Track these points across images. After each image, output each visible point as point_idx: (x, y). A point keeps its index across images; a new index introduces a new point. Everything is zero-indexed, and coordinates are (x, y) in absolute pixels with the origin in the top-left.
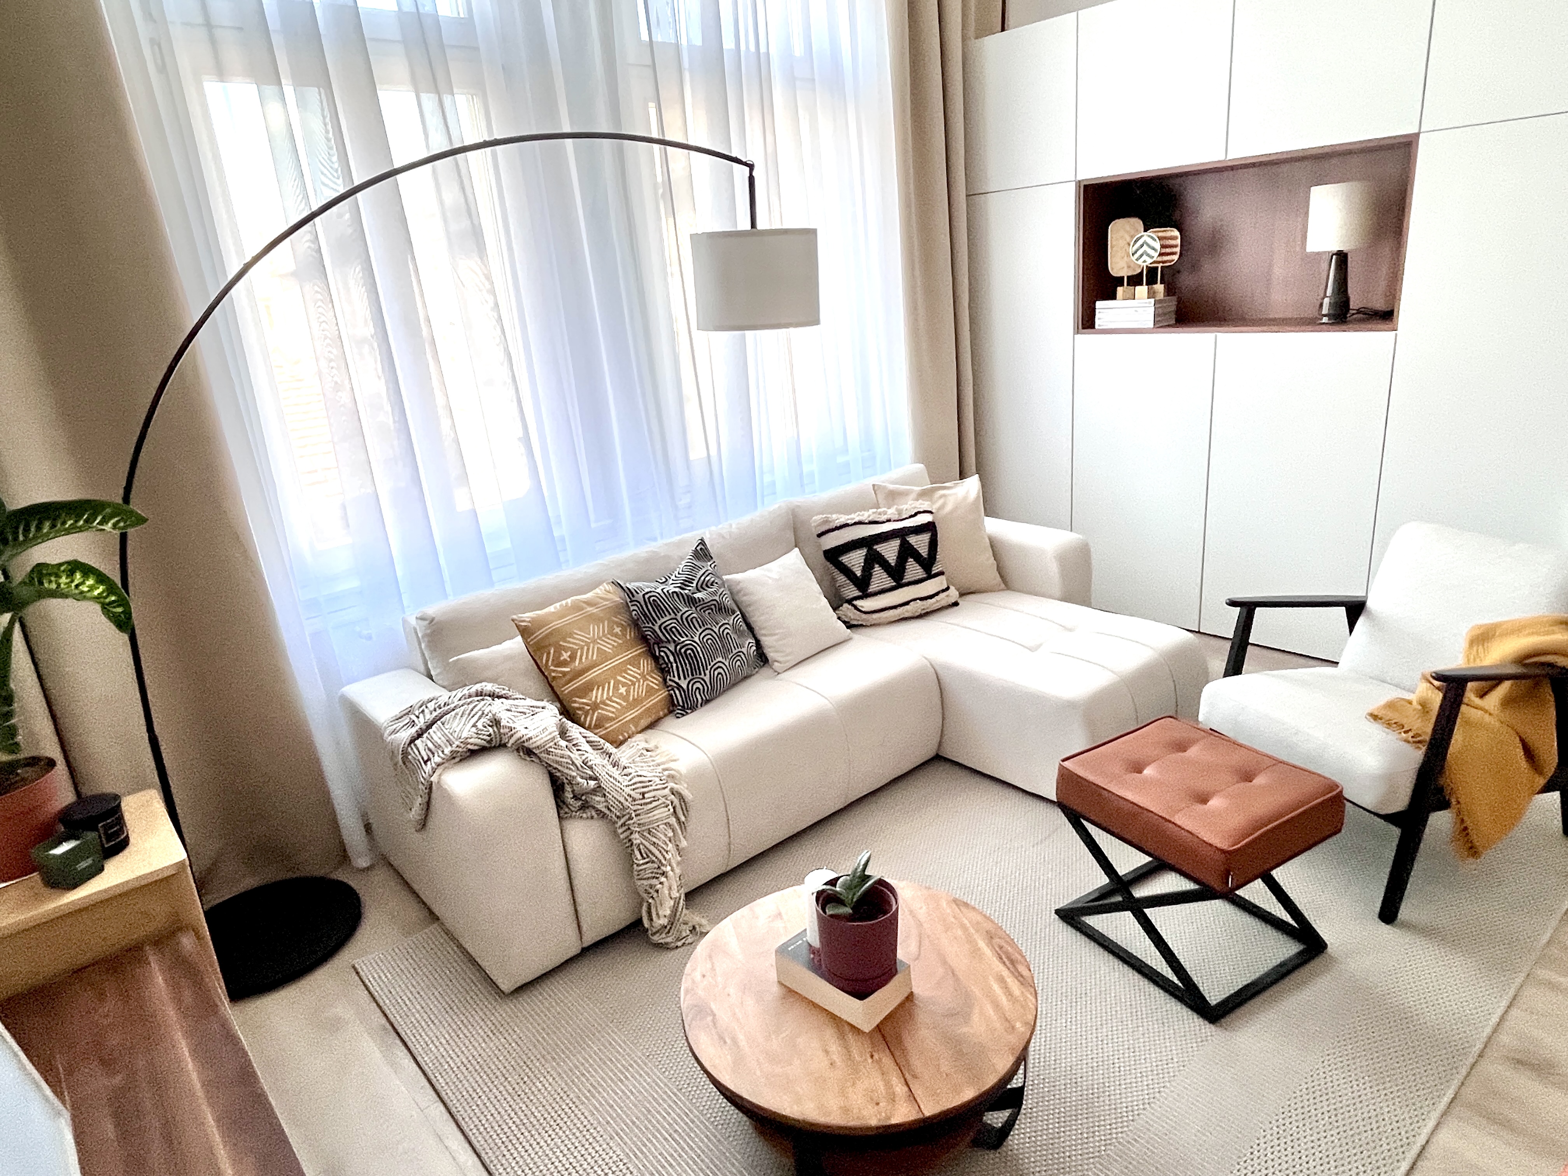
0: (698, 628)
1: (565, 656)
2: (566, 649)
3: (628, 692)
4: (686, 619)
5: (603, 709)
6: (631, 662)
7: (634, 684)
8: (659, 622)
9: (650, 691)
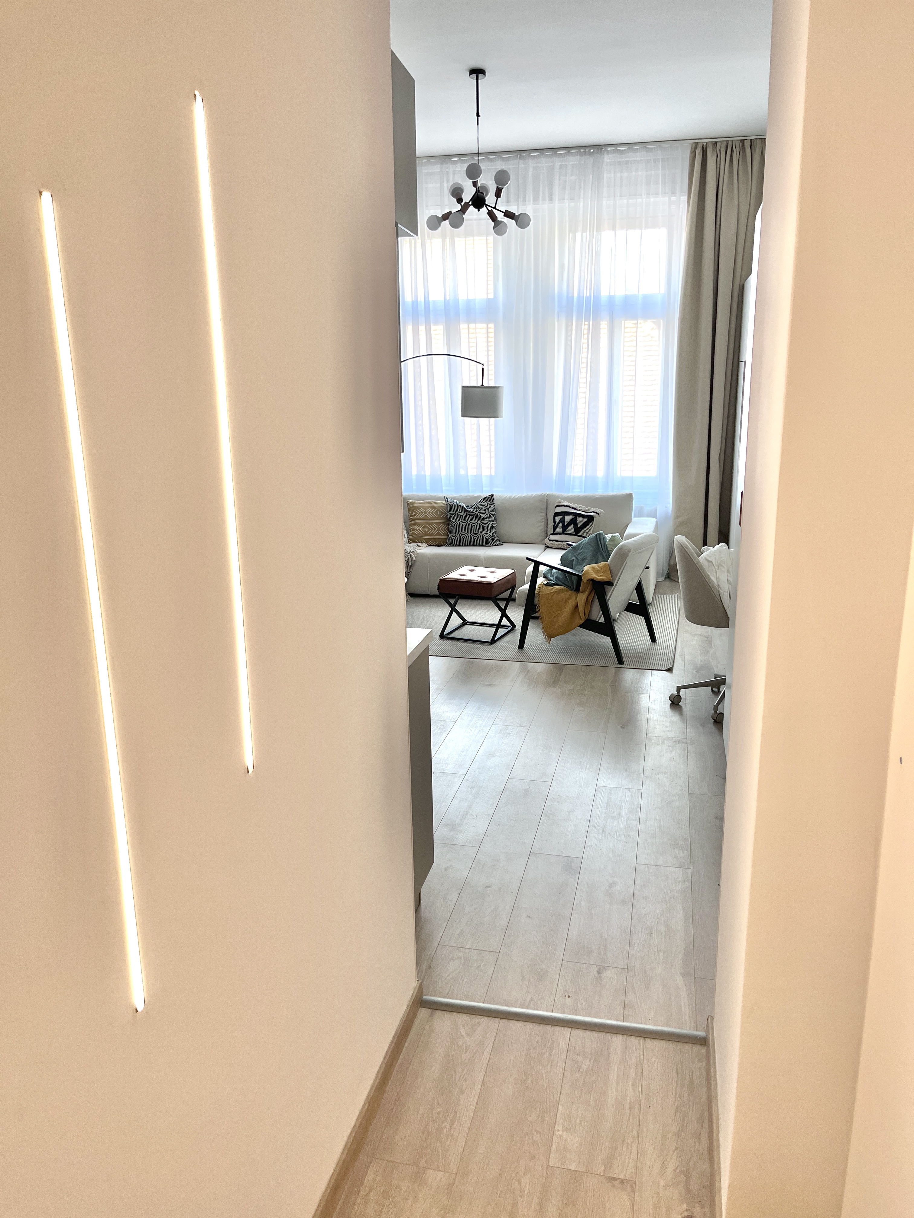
0: (462, 519)
1: (414, 514)
2: (415, 512)
3: (428, 531)
4: (459, 515)
5: (415, 531)
6: (438, 524)
7: (432, 529)
8: (449, 513)
9: (438, 534)
